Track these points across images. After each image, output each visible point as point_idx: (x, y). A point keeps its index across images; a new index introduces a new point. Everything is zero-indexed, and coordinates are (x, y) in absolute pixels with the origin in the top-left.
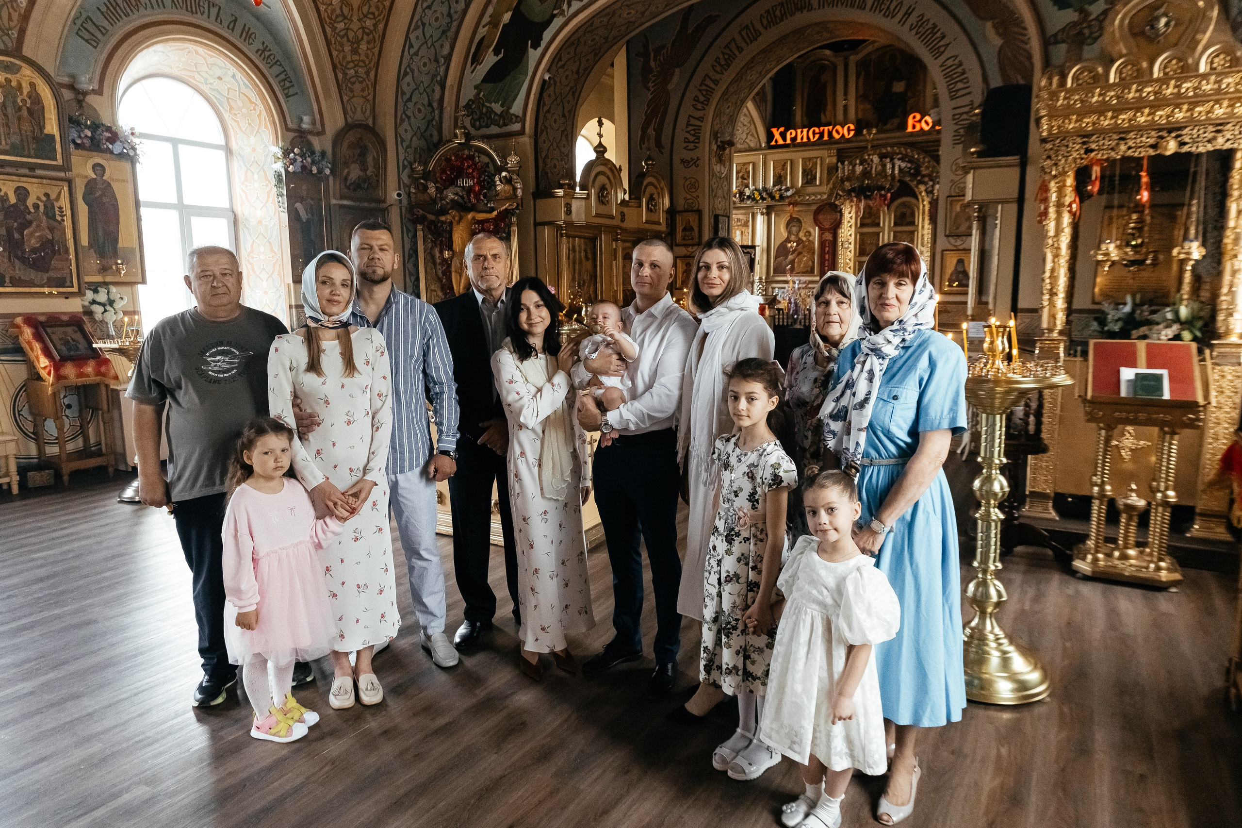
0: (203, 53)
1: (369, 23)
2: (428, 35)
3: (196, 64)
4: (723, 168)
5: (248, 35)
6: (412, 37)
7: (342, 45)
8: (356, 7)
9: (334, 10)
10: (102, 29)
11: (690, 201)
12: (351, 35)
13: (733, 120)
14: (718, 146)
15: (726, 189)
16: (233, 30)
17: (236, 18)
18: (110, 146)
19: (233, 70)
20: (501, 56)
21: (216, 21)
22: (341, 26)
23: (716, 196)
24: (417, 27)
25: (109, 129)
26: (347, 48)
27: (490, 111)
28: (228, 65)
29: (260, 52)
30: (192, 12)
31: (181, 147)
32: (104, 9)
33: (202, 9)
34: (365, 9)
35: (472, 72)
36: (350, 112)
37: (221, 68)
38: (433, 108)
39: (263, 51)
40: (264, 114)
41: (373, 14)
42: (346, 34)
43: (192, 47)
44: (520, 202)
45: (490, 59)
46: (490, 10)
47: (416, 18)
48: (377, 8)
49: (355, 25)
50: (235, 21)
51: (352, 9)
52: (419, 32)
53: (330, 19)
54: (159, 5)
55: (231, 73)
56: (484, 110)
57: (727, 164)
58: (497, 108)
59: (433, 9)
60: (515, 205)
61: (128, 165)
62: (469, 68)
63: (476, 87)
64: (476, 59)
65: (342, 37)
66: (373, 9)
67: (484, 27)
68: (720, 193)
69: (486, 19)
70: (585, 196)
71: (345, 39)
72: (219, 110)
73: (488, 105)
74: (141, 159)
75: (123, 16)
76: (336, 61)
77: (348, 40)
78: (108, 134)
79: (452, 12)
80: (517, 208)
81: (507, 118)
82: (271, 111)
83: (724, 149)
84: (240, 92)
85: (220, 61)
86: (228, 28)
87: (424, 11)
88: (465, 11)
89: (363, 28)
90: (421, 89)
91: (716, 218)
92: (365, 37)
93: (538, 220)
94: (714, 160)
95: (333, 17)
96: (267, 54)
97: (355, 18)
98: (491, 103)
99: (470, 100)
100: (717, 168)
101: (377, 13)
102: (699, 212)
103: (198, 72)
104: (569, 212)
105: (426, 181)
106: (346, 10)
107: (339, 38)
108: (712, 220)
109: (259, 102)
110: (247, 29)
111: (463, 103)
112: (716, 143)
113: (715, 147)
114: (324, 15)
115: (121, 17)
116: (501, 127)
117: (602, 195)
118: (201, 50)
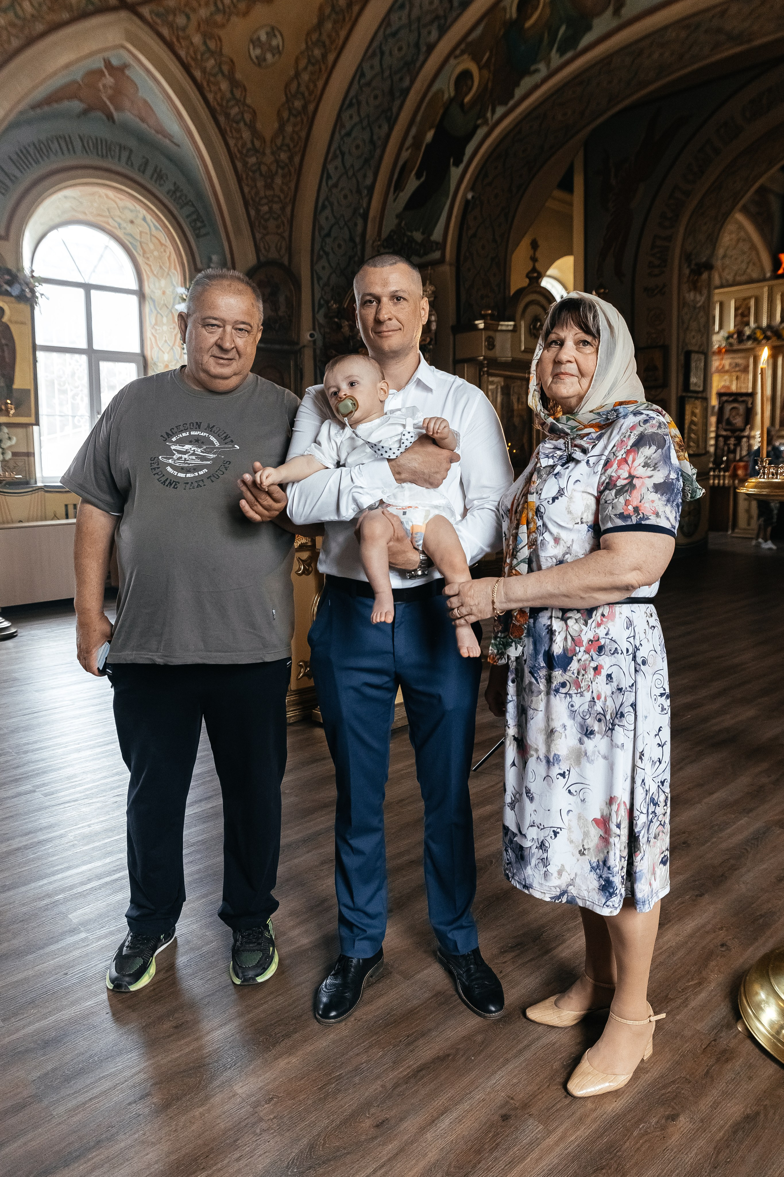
0: (113, 197)
1: (283, 156)
2: (348, 165)
3: (108, 210)
4: (698, 297)
5: (159, 176)
6: (331, 167)
7: (254, 180)
8: (268, 138)
9: (244, 145)
10: (13, 178)
11: (654, 336)
12: (264, 169)
13: (713, 240)
14: (692, 271)
15: (703, 321)
16: (144, 172)
17: (147, 160)
18: (9, 289)
19: (143, 212)
20: (423, 179)
21: (127, 164)
22: (252, 160)
23: (687, 329)
24: (335, 157)
25: (9, 272)
26: (260, 184)
27: (411, 240)
28: (138, 207)
29: (171, 194)
30: (103, 156)
31: (93, 292)
32: (14, 157)
33: (113, 153)
34: (279, 142)
35: (395, 200)
36: (263, 251)
37: (131, 211)
38: (354, 242)
39: (174, 192)
40: (174, 256)
41: (288, 146)
42: (259, 169)
43: (102, 191)
44: (433, 337)
45: (412, 184)
46: (413, 131)
47: (334, 146)
48: (292, 139)
49: (269, 159)
50: (146, 163)
51: (265, 142)
52: (338, 162)
53: (240, 152)
54: (68, 150)
55: (141, 216)
56: (405, 240)
57: (705, 292)
58: (418, 236)
59: (353, 135)
60: (428, 340)
61: (26, 308)
62: (391, 196)
63: (398, 216)
64: (399, 186)
65: (254, 172)
66: (287, 141)
67: (407, 149)
68: (694, 325)
69: (409, 141)
70: (511, 328)
71: (257, 175)
72: (133, 254)
73: (409, 234)
74: (40, 300)
75: (33, 163)
76: (248, 197)
77: (261, 174)
78: (7, 277)
79: (375, 138)
80: (429, 343)
81: (428, 246)
82: (180, 251)
83: (700, 274)
84: (151, 235)
85: (129, 203)
86: (139, 170)
87: (342, 138)
88: (388, 136)
89: (277, 161)
90: (342, 223)
91: (688, 355)
92: (280, 171)
93: (459, 356)
94: (685, 287)
95: (244, 152)
96: (178, 194)
97: (268, 151)
98: (412, 232)
99: (392, 231)
100: (691, 296)
101: (292, 146)
102: (665, 349)
103: (112, 218)
104: (491, 345)
105: (339, 319)
106: (257, 143)
107: (251, 174)
108: (682, 358)
109: (168, 243)
110: (158, 170)
111: (384, 235)
112: (689, 266)
113: (687, 271)
114: (234, 150)
115: (30, 164)
116: (420, 256)
117: (535, 327)
118: (111, 193)
